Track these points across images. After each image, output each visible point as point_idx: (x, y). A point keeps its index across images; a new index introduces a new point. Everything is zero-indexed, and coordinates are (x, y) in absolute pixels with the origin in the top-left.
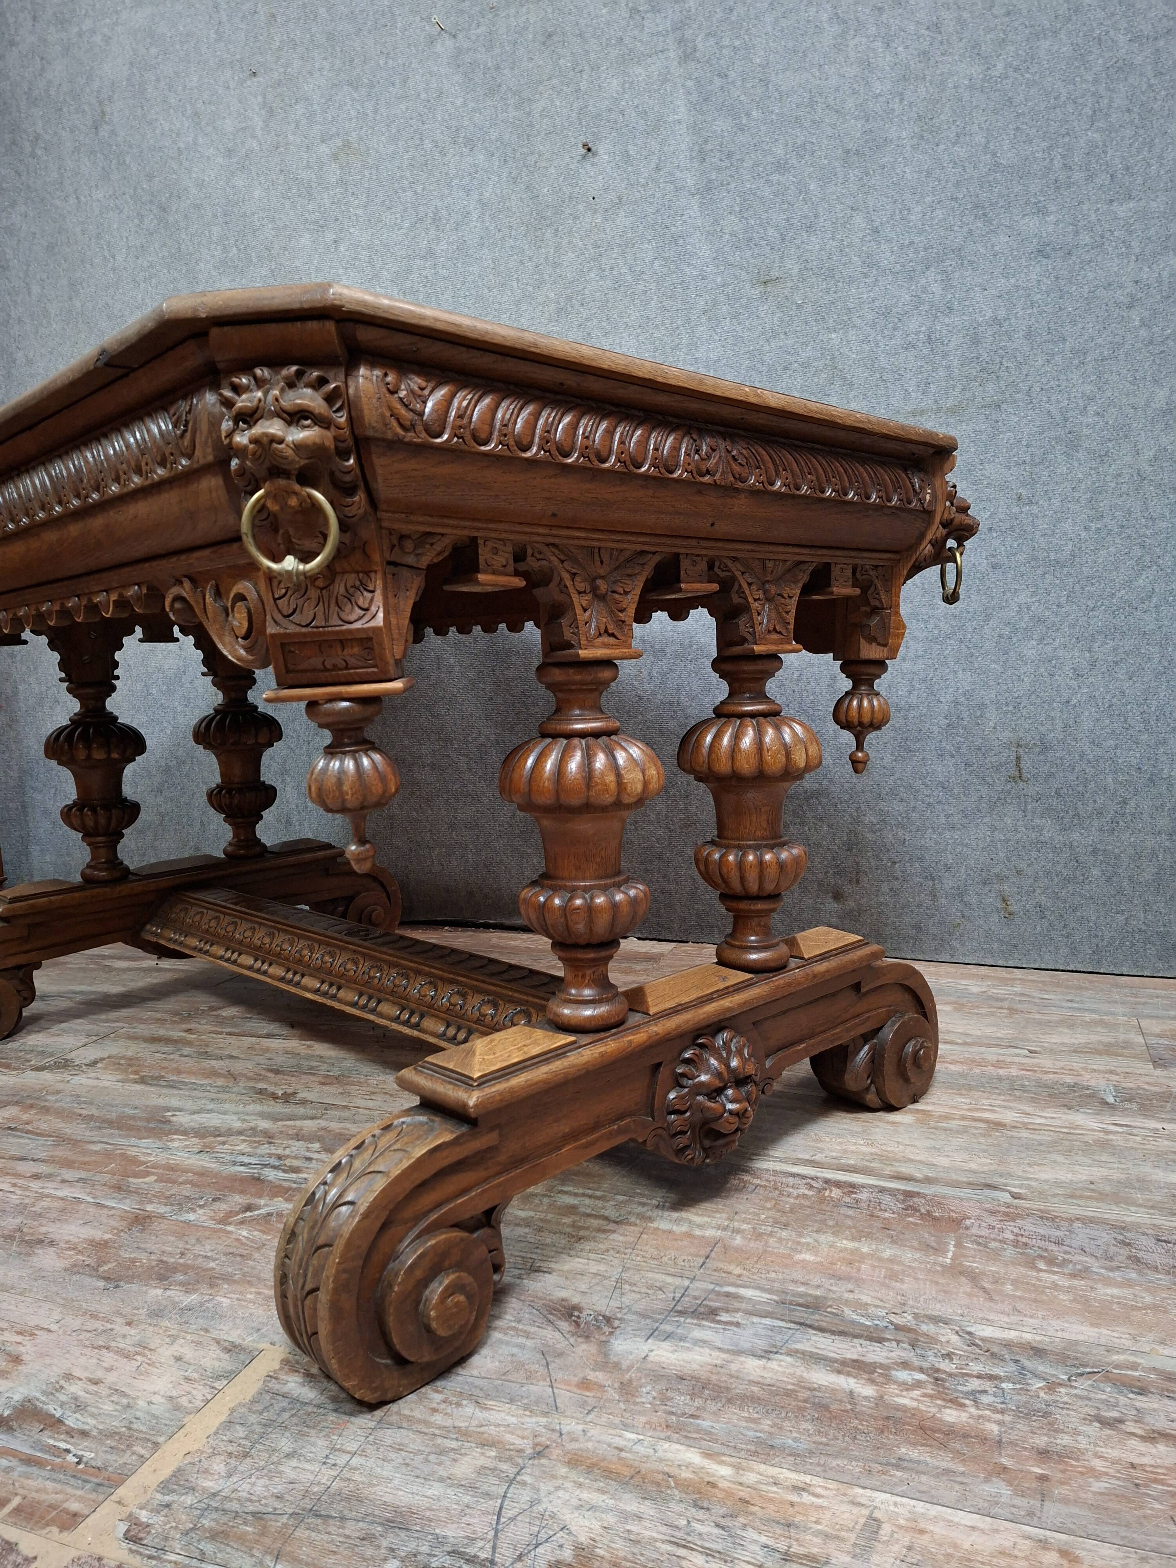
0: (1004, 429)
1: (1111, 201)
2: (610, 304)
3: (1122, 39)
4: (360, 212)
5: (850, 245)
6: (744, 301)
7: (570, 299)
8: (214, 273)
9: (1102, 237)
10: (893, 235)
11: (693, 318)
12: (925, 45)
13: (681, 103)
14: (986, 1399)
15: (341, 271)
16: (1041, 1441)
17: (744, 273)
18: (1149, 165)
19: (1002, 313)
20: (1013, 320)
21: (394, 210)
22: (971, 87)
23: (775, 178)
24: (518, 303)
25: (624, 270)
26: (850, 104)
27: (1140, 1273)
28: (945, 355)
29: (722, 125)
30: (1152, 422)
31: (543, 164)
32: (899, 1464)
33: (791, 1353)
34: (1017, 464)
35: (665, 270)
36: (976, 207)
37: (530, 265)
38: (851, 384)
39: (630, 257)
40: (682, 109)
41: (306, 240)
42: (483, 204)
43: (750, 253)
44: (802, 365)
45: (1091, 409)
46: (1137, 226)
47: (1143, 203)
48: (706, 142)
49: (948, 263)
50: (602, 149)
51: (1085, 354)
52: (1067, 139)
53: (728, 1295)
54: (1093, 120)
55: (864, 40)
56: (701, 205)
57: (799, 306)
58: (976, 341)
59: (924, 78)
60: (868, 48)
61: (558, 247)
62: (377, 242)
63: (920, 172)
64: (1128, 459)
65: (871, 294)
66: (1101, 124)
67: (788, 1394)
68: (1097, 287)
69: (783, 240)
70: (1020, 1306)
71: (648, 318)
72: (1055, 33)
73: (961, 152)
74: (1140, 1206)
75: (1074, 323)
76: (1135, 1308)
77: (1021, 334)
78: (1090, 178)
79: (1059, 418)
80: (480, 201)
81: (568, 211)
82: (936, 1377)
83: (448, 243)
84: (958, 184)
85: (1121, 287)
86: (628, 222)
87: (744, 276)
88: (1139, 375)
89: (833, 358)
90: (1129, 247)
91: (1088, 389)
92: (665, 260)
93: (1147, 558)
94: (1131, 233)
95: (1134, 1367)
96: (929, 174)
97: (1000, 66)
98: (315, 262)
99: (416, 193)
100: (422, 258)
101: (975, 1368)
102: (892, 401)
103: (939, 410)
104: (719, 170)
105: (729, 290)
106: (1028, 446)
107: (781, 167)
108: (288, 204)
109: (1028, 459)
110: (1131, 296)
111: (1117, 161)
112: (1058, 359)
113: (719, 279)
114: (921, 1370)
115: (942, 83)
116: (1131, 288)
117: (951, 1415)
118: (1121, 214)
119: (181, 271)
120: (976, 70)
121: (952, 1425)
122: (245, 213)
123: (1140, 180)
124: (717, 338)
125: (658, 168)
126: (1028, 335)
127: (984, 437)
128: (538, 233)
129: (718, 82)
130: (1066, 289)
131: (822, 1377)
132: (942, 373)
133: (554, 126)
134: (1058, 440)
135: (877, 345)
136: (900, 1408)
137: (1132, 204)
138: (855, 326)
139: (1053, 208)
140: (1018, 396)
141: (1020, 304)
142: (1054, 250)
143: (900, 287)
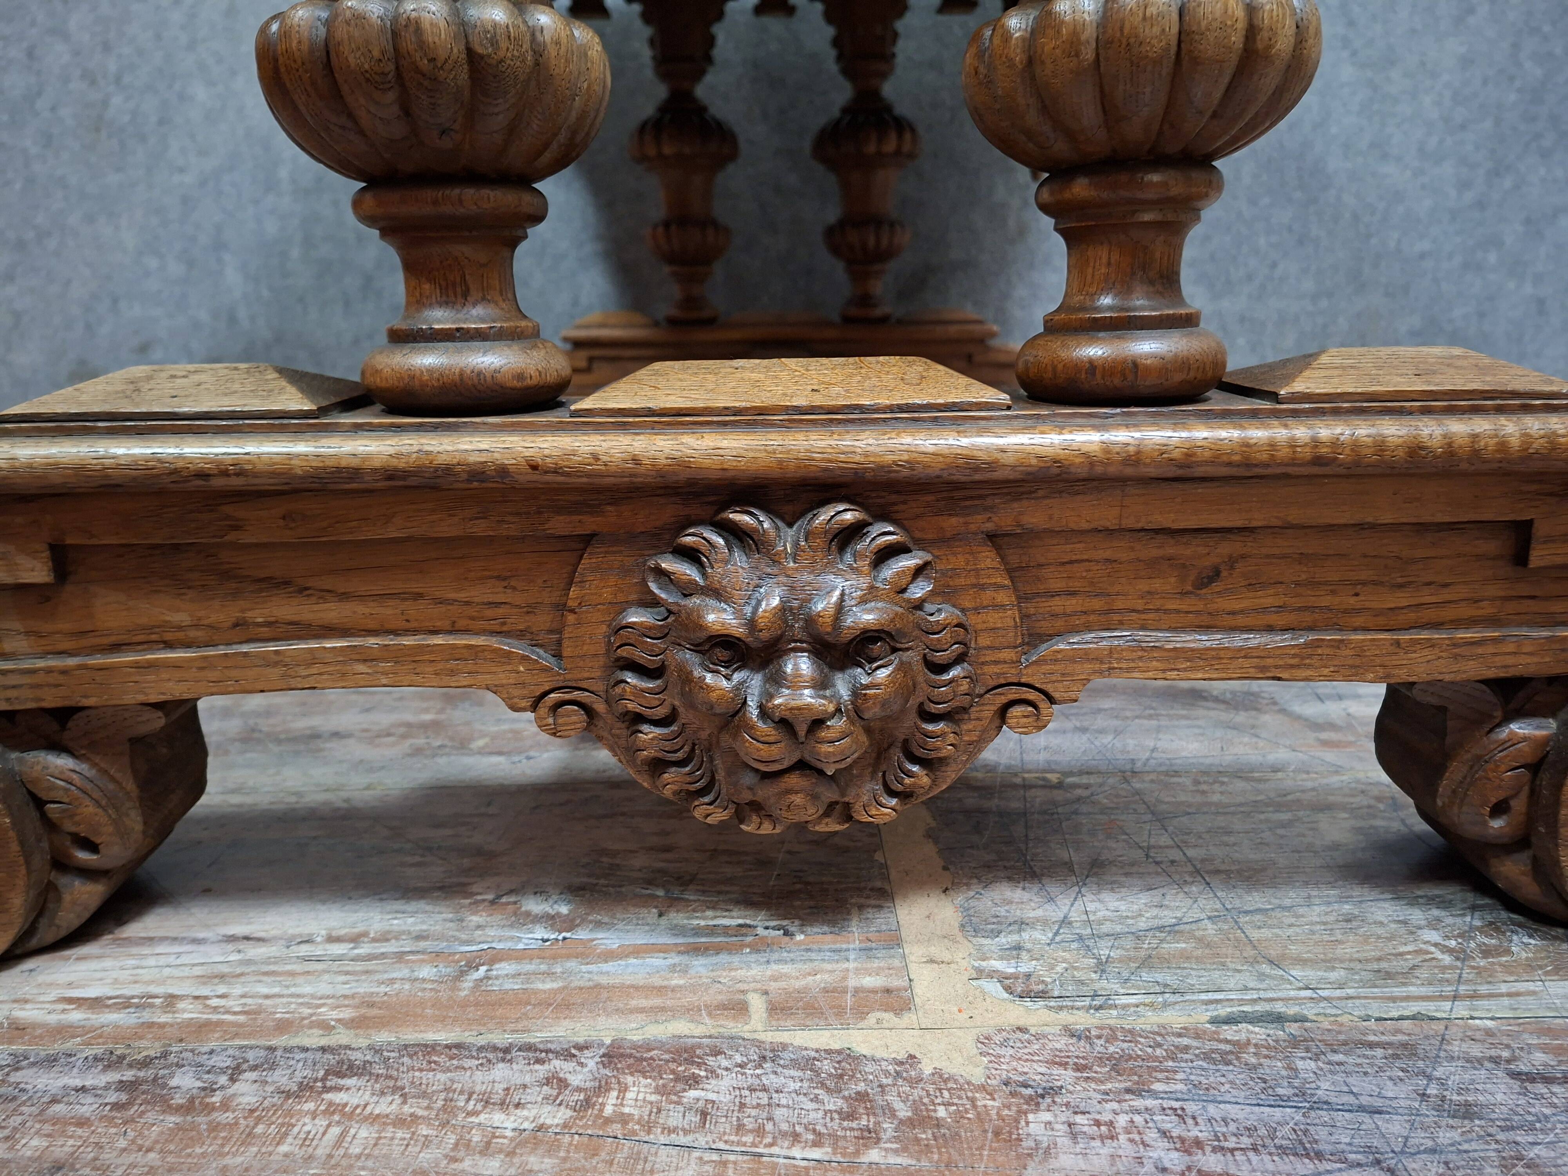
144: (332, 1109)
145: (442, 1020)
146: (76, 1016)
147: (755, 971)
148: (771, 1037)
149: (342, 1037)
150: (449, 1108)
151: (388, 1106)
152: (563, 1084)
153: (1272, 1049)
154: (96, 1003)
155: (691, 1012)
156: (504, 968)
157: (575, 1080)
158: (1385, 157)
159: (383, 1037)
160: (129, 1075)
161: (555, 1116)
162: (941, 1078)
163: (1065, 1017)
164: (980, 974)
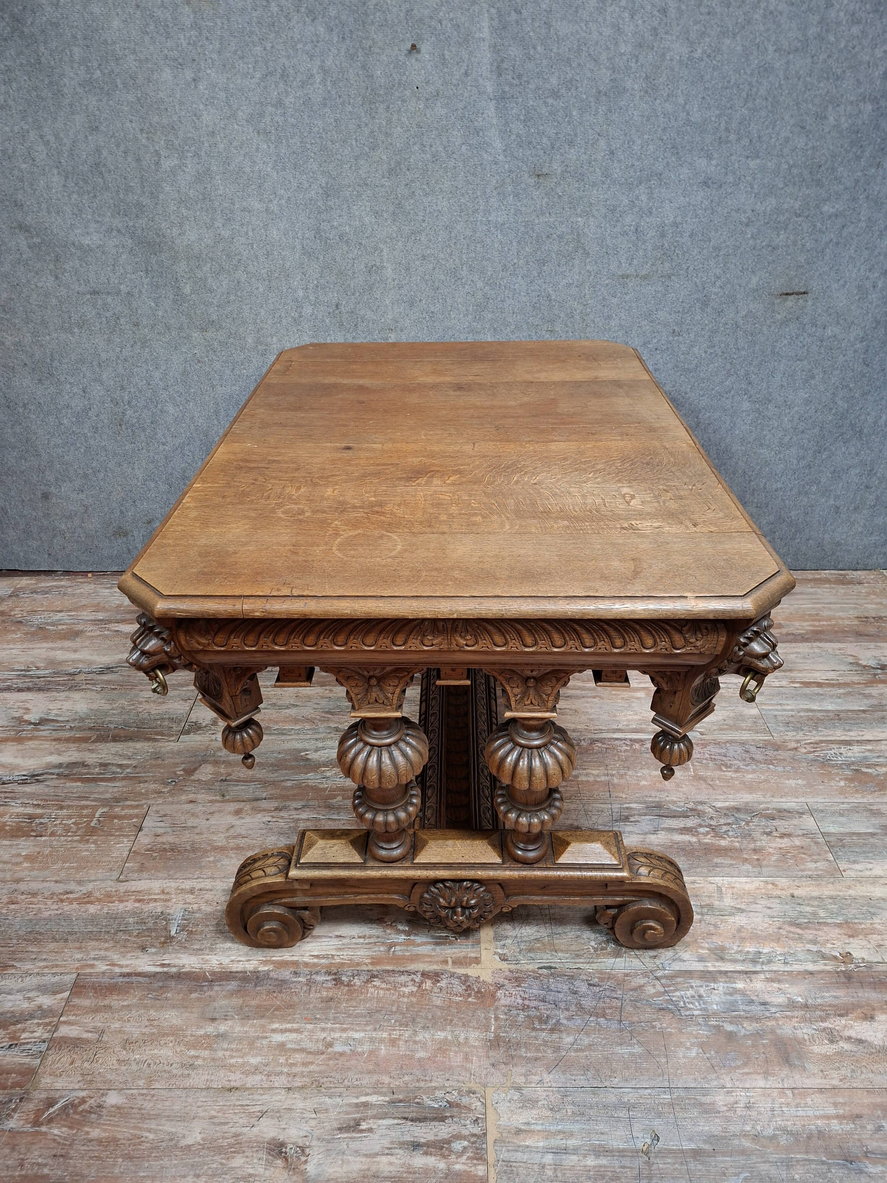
0: (671, 291)
1: (748, 157)
2: (429, 173)
3: (771, 48)
4: (215, 56)
5: (595, 160)
6: (523, 186)
7: (399, 163)
8: (79, 90)
9: (740, 179)
10: (622, 157)
11: (488, 191)
12: (656, 23)
13: (485, 24)
14: (731, 833)
15: (202, 107)
16: (752, 846)
17: (524, 166)
18: (771, 138)
19: (679, 219)
20: (684, 225)
21: (246, 60)
22: (680, 62)
23: (550, 101)
24: (357, 158)
25: (440, 149)
26: (604, 57)
27: (757, 766)
28: (644, 242)
29: (514, 51)
30: (747, 296)
31: (377, 50)
32: (717, 865)
33: (663, 829)
34: (675, 312)
35: (470, 154)
36: (673, 147)
37: (367, 131)
38: (588, 254)
39: (444, 139)
40: (486, 30)
41: (167, 74)
42: (325, 71)
43: (529, 152)
44: (559, 236)
45: (718, 284)
46: (759, 176)
47: (764, 161)
48: (502, 61)
49: (653, 182)
50: (425, 48)
51: (719, 250)
52: (730, 111)
53: (627, 808)
54: (746, 101)
55: (617, 9)
56: (497, 108)
57: (560, 196)
58: (663, 235)
59: (652, 49)
60: (620, 16)
61: (389, 121)
62: (232, 86)
63: (643, 116)
64: (732, 315)
65: (606, 196)
66: (750, 105)
67: (671, 847)
68: (732, 210)
69: (553, 148)
70: (725, 790)
71: (457, 187)
72: (735, 35)
73: (669, 107)
74: (745, 730)
75: (716, 231)
76: (760, 783)
77: (688, 233)
78: (739, 140)
79: (700, 288)
80: (322, 67)
81: (397, 94)
82: (713, 829)
83: (295, 98)
84: (664, 130)
85: (745, 212)
86: (443, 112)
87: (525, 168)
88: (746, 266)
89: (578, 235)
90: (752, 188)
91: (718, 271)
92: (470, 146)
93: (733, 370)
94: (754, 179)
95: (768, 809)
96: (648, 120)
97: (699, 51)
98: (178, 96)
99: (265, 49)
100: (272, 106)
101: (722, 821)
102: (611, 267)
103: (637, 276)
104: (511, 85)
105: (513, 175)
106: (682, 302)
107: (555, 94)
108: (147, 38)
109: (681, 310)
110: (748, 218)
111: (755, 131)
112: (705, 251)
113: (507, 166)
114: (706, 826)
115: (663, 55)
116: (749, 213)
117: (723, 843)
118: (751, 166)
119: (43, 81)
120: (685, 50)
121: (725, 846)
122: (106, 40)
123: (764, 147)
124: (503, 208)
125: (466, 74)
126: (690, 236)
127: (659, 295)
128: (373, 106)
129: (514, 16)
130: (715, 209)
131: (678, 838)
132: (641, 252)
133: (386, 20)
134: (698, 300)
135: (606, 231)
136: (707, 844)
137: (758, 161)
138: (593, 216)
139: (716, 156)
140: (681, 272)
141: (690, 215)
142: (713, 183)
143: (623, 194)
144: (374, 986)
145: (389, 963)
146: (316, 960)
147: (449, 951)
148: (452, 970)
149: (370, 967)
150: (395, 986)
151: (384, 986)
152: (415, 981)
153: (548, 976)
154: (317, 957)
155: (437, 962)
156: (398, 948)
157: (417, 980)
158: (761, 445)
159: (378, 968)
160: (334, 977)
161: (415, 989)
162: (484, 982)
163: (510, 966)
164: (496, 953)
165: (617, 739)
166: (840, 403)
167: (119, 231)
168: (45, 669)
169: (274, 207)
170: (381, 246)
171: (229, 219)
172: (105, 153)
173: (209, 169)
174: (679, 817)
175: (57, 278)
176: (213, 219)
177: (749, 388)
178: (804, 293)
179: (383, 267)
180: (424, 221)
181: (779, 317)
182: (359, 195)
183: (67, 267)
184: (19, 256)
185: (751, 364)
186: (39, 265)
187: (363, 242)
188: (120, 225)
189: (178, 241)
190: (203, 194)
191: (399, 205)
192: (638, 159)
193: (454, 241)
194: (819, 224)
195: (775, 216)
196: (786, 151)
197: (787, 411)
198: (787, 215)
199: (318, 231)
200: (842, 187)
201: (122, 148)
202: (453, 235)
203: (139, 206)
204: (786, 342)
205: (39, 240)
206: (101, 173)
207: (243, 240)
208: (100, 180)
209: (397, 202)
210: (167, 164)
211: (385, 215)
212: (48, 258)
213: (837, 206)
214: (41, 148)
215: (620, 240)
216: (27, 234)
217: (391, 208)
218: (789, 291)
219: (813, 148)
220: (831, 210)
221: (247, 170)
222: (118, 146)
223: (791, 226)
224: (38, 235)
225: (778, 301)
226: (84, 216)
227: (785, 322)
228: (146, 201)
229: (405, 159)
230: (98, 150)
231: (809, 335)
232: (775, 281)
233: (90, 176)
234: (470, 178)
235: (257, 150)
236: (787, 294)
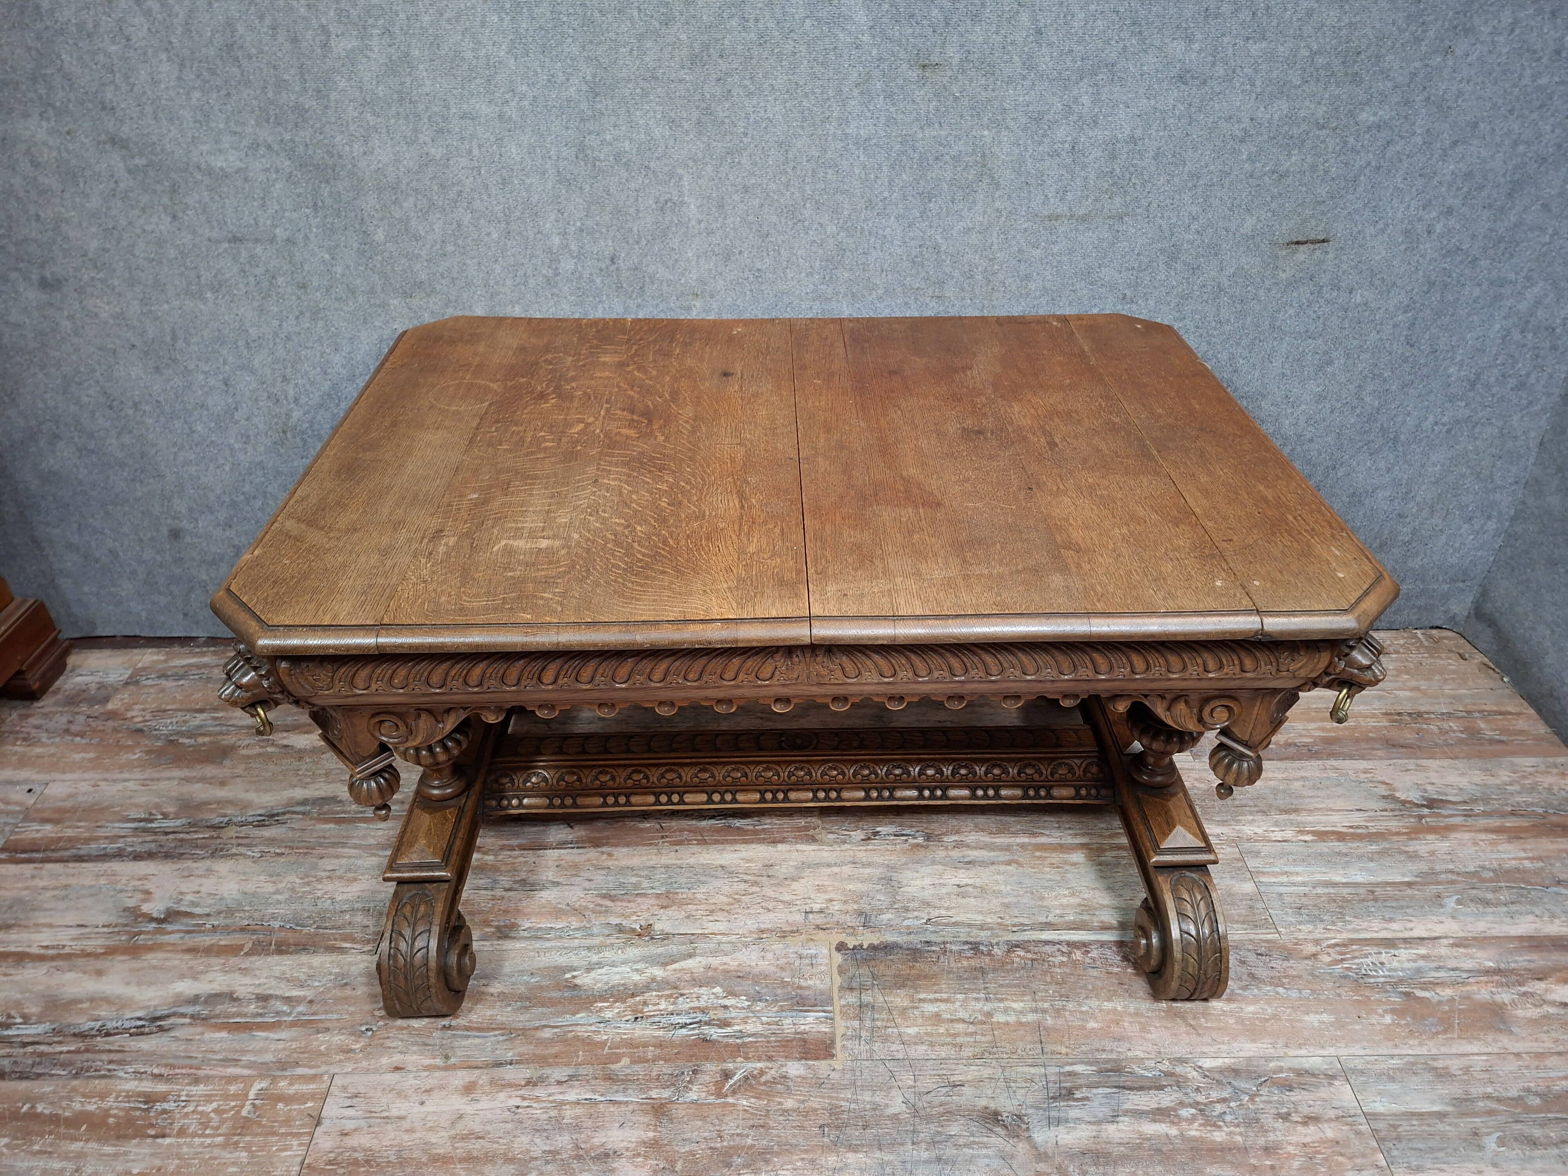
0: (1122, 238)
1: (1248, 38)
2: (754, 62)
5: (1013, 43)
6: (900, 82)
7: (706, 47)
9: (1234, 72)
10: (1054, 39)
11: (846, 89)
14: (1228, 1118)
16: (1261, 1141)
17: (902, 52)
18: (1286, 10)
19: (1138, 133)
20: (1147, 140)
24: (641, 38)
25: (771, 25)
27: (1259, 989)
28: (1084, 167)
33: (1127, 1112)
34: (1128, 269)
35: (817, 32)
36: (1134, 24)
38: (998, 185)
39: (777, 10)
43: (910, 31)
44: (953, 158)
45: (1195, 226)
46: (1264, 66)
47: (1272, 45)
49: (1100, 77)
51: (1198, 178)
53: (1070, 1074)
57: (956, 98)
58: (1113, 157)
64: (1213, 273)
65: (1027, 98)
67: (1139, 1146)
68: (1220, 118)
69: (947, 24)
70: (1215, 1036)
71: (796, 83)
74: (1237, 922)
75: (1195, 148)
76: (1267, 1020)
77: (1152, 154)
79: (1167, 232)
82: (1202, 1109)
85: (1239, 121)
87: (902, 54)
88: (1237, 202)
89: (984, 156)
90: (1253, 85)
91: (1194, 209)
92: (818, 20)
94: (1257, 71)
95: (1281, 1070)
101: (1215, 1095)
102: (1033, 204)
103: (1072, 216)
105: (885, 65)
106: (1138, 255)
109: (1136, 266)
110: (1245, 130)
112: (1176, 180)
113: (874, 52)
114: (1191, 1106)
116: (1246, 123)
117: (1219, 1136)
118: (1253, 52)
121: (1221, 1144)
123: (1274, 24)
124: (868, 115)
126: (1155, 158)
127: (1105, 245)
130: (1194, 116)
131: (1151, 1128)
132: (1079, 182)
134: (1162, 251)
135: (1026, 150)
136: (1194, 1139)
137: (1264, 45)
138: (1007, 127)
139: (1199, 36)
140: (1139, 211)
141: (1155, 127)
142: (1192, 77)
143: (1054, 94)
165: (1047, 943)
166: (1368, 399)
167: (269, 147)
168: (177, 817)
169: (511, 111)
170: (680, 171)
171: (441, 131)
172: (241, 29)
173: (407, 55)
174: (1150, 1088)
175: (175, 217)
176: (416, 131)
177: (1235, 378)
178: (1323, 241)
179: (683, 203)
180: (745, 134)
181: (1283, 276)
182: (645, 94)
183: (189, 200)
184: (113, 186)
185: (1238, 344)
186: (145, 199)
187: (652, 165)
188: (270, 139)
189: (362, 164)
190: (400, 92)
191: (708, 111)
192: (1079, 43)
193: (791, 164)
194: (1351, 140)
195: (1286, 128)
196: (1308, 30)
197: (1289, 411)
198: (1304, 126)
199: (582, 148)
200: (1389, 84)
201: (268, 21)
202: (790, 155)
203: (300, 110)
204: (1291, 311)
205: (144, 161)
206: (236, 59)
207: (464, 162)
208: (235, 70)
209: (704, 105)
210: (342, 46)
211: (686, 125)
212: (159, 187)
213: (1381, 113)
214: (139, 20)
215: (1047, 163)
216: (124, 152)
217: (695, 115)
218: (1300, 239)
219: (1350, 24)
220: (1372, 119)
221: (469, 55)
222: (261, 18)
223: (1308, 144)
224: (141, 154)
225: (1284, 252)
226: (213, 124)
227: (1293, 283)
228: (309, 102)
229: (717, 40)
230: (230, 25)
231: (1328, 302)
232: (1281, 224)
233: (220, 64)
234: (818, 69)
235: (483, 24)
236: (1298, 243)
